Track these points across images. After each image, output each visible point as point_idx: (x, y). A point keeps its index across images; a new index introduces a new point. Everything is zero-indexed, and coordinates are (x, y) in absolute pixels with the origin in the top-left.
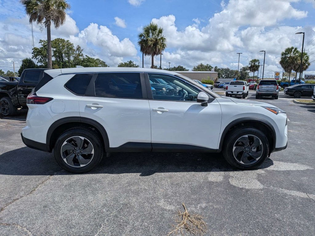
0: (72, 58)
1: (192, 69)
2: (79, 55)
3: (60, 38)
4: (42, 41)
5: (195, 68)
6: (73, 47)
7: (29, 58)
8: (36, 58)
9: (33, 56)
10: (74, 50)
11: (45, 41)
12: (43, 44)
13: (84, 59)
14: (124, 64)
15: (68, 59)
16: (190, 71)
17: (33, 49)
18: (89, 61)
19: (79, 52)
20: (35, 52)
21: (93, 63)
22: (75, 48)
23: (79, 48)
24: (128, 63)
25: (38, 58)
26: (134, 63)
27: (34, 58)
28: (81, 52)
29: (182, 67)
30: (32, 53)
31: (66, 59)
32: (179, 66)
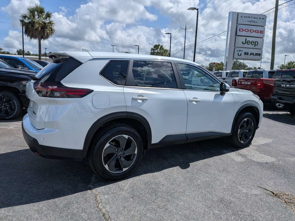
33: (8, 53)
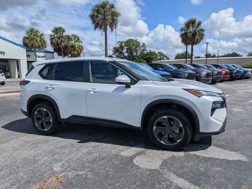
0: (139, 53)
1: (247, 54)
2: (144, 50)
3: (131, 39)
4: (119, 42)
5: (250, 54)
6: (140, 44)
7: (110, 55)
8: (115, 54)
9: (113, 53)
10: (141, 47)
11: (121, 42)
12: (119, 44)
13: (147, 53)
14: (181, 54)
15: (136, 53)
16: (245, 57)
17: (113, 48)
18: (151, 54)
19: (144, 47)
20: (115, 50)
21: (154, 55)
22: (141, 45)
23: (144, 45)
24: (184, 53)
25: (116, 55)
26: (189, 53)
27: (114, 54)
28: (145, 48)
29: (236, 54)
30: (113, 51)
31: (135, 54)
32: (233, 53)
33: (199, 57)
